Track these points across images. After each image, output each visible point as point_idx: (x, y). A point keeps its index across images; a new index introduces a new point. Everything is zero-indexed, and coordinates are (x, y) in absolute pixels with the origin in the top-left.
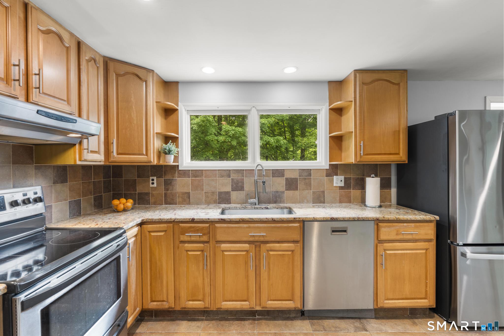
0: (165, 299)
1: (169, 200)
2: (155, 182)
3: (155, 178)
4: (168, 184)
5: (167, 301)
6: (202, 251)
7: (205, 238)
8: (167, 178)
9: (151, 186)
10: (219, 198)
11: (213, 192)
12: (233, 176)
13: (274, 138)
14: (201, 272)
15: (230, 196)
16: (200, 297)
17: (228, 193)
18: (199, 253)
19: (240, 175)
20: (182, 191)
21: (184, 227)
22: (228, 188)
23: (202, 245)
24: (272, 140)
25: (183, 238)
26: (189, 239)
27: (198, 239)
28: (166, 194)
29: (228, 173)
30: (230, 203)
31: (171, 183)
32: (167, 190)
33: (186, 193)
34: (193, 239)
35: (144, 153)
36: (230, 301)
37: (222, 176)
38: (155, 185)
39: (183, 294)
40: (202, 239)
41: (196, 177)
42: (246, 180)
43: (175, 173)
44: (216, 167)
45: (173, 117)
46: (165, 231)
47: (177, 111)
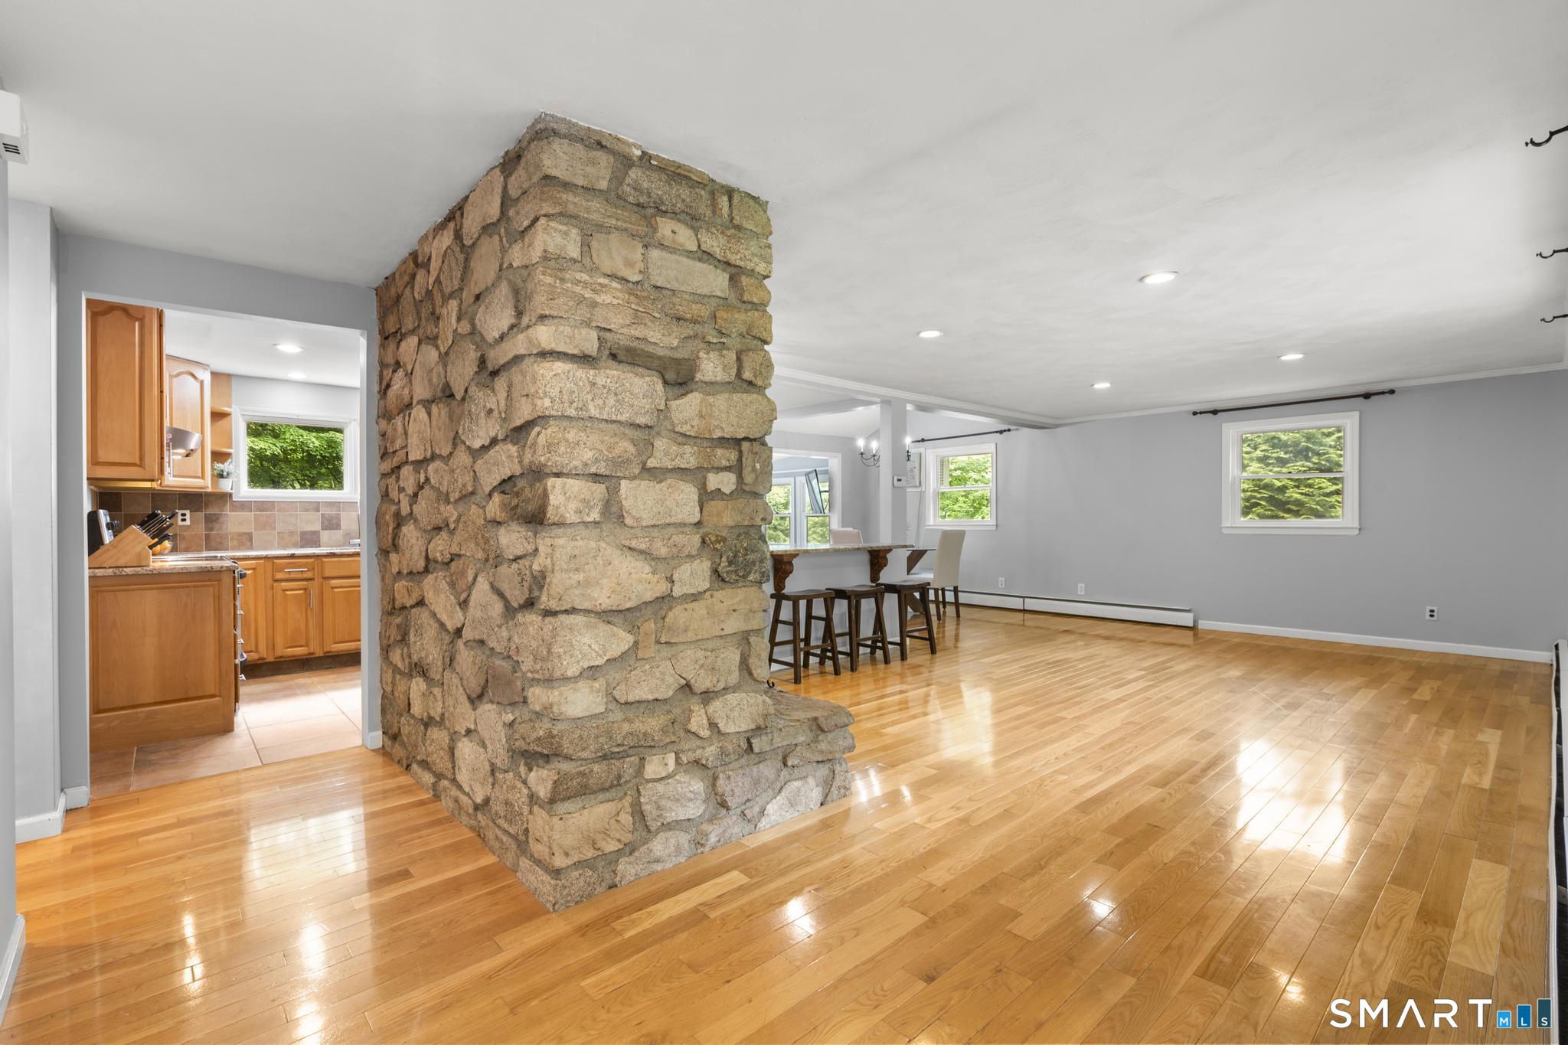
0: (254, 649)
1: (214, 544)
2: (188, 517)
3: (187, 512)
4: (211, 520)
5: (257, 651)
6: (305, 589)
7: (309, 575)
8: (209, 512)
9: (180, 523)
10: (302, 540)
11: (291, 532)
12: (323, 510)
13: (321, 435)
14: (304, 614)
15: (319, 536)
16: (303, 642)
17: (316, 533)
18: (301, 592)
19: (335, 509)
20: (237, 531)
21: (281, 563)
22: (317, 527)
23: (305, 583)
24: (314, 439)
25: (279, 576)
26: (287, 576)
27: (299, 576)
28: (207, 537)
29: (316, 506)
30: (319, 546)
31: (218, 519)
32: (209, 529)
33: (245, 534)
34: (292, 576)
35: (200, 475)
36: (342, 642)
37: (307, 510)
38: (188, 522)
39: (280, 641)
40: (305, 576)
41: (263, 511)
42: (343, 515)
43: (225, 505)
44: (295, 498)
45: (223, 423)
46: (254, 569)
47: (229, 418)
